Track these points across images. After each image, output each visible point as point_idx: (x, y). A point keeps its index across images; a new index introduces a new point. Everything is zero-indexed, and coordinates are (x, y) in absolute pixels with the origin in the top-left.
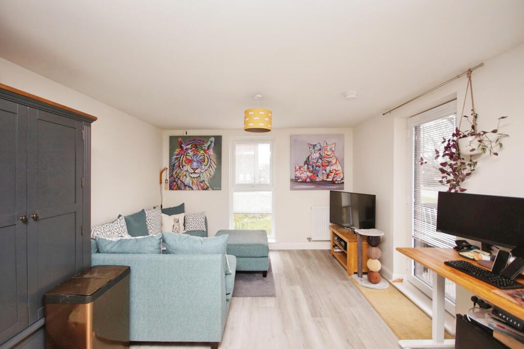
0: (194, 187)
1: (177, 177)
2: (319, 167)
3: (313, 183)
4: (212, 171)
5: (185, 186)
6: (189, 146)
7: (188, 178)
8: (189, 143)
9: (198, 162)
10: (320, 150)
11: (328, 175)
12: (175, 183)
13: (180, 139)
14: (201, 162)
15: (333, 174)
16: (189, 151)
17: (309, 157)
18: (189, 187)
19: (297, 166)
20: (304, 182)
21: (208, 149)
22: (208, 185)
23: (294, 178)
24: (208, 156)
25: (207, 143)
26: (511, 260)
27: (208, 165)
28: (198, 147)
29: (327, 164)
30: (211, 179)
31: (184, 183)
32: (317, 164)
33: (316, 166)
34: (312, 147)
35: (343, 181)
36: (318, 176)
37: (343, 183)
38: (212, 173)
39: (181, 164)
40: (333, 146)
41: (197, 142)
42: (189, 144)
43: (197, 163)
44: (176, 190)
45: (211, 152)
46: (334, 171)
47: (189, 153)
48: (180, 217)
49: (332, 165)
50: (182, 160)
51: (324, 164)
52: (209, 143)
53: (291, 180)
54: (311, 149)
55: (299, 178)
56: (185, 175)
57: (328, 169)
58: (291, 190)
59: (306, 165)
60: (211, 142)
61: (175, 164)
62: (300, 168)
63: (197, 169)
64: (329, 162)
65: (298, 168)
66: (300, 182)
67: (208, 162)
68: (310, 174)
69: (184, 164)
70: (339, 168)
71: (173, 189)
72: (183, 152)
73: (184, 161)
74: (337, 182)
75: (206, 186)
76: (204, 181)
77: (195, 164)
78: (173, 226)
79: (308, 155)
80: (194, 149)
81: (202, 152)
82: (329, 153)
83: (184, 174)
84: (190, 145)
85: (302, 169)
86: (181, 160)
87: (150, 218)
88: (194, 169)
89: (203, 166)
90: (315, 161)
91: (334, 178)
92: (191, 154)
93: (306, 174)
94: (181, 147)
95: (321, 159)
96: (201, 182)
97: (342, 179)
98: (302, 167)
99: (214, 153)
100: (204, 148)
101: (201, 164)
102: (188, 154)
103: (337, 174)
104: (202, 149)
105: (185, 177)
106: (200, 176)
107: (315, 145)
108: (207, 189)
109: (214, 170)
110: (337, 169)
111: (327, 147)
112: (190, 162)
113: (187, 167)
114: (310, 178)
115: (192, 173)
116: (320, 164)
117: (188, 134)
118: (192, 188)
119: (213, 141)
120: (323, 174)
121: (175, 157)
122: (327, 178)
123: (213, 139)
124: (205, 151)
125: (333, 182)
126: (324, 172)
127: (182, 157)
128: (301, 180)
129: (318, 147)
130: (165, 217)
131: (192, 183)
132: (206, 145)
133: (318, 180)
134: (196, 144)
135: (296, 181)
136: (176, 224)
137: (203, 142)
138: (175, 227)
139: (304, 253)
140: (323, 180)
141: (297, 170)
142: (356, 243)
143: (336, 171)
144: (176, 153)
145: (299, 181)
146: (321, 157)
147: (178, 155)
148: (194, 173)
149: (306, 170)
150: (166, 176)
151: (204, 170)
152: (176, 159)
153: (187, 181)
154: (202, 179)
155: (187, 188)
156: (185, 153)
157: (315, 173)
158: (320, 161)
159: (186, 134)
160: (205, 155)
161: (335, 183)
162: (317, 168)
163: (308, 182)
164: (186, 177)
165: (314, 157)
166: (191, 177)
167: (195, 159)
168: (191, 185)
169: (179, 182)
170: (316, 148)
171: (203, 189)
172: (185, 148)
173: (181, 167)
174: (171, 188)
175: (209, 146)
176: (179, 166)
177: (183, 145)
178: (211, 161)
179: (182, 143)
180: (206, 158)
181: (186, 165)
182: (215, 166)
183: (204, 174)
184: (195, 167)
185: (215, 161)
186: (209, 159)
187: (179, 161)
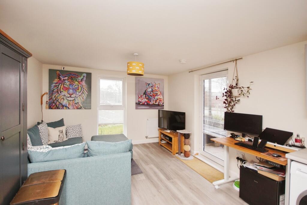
0: (70, 107)
1: (56, 99)
2: (152, 96)
3: (148, 105)
5: (63, 106)
6: (66, 78)
8: (66, 76)
9: (73, 89)
10: (152, 87)
11: (156, 101)
12: (54, 104)
13: (59, 72)
14: (75, 90)
15: (158, 101)
16: (66, 81)
17: (146, 90)
18: (66, 107)
19: (139, 95)
20: (143, 105)
21: (81, 81)
22: (81, 106)
23: (138, 102)
24: (81, 86)
25: (80, 77)
26: (260, 141)
27: (82, 92)
28: (74, 79)
29: (155, 95)
31: (62, 104)
32: (151, 94)
33: (150, 96)
34: (148, 85)
35: (163, 104)
36: (151, 101)
37: (163, 105)
38: (85, 98)
39: (59, 90)
40: (159, 85)
41: (73, 76)
42: (66, 77)
44: (55, 109)
45: (84, 83)
46: (159, 99)
47: (66, 83)
48: (63, 128)
49: (158, 96)
50: (60, 88)
51: (154, 95)
52: (82, 77)
53: (136, 103)
54: (147, 86)
55: (140, 102)
56: (63, 99)
57: (156, 97)
58: (136, 109)
59: (145, 95)
61: (54, 90)
62: (141, 97)
63: (72, 94)
64: (157, 94)
65: (140, 96)
66: (141, 105)
67: (81, 90)
68: (146, 100)
69: (62, 90)
70: (162, 97)
71: (52, 109)
72: (62, 82)
74: (160, 105)
75: (80, 107)
76: (78, 103)
77: (71, 91)
78: (59, 136)
79: (145, 90)
80: (70, 80)
82: (157, 89)
83: (62, 97)
84: (67, 77)
85: (142, 97)
86: (59, 88)
87: (42, 131)
88: (71, 95)
89: (78, 93)
90: (149, 93)
91: (159, 103)
92: (68, 83)
93: (144, 100)
94: (59, 78)
95: (152, 92)
96: (76, 103)
97: (163, 103)
98: (142, 96)
100: (78, 80)
101: (76, 91)
102: (65, 84)
103: (160, 101)
104: (76, 81)
105: (62, 100)
106: (75, 99)
107: (149, 84)
108: (80, 108)
109: (86, 96)
110: (160, 98)
111: (155, 85)
112: (67, 89)
113: (65, 93)
114: (147, 102)
115: (68, 97)
116: (152, 95)
117: (65, 69)
118: (69, 108)
119: (85, 76)
120: (153, 100)
121: (54, 85)
122: (156, 102)
123: (85, 75)
124: (79, 82)
125: (158, 105)
126: (154, 99)
127: (60, 85)
128: (141, 103)
129: (151, 85)
130: (51, 129)
131: (69, 104)
132: (80, 78)
133: (151, 103)
134: (72, 77)
135: (138, 104)
137: (77, 76)
138: (60, 137)
139: (144, 145)
140: (153, 104)
141: (140, 98)
142: (177, 138)
143: (160, 99)
144: (55, 82)
145: (140, 104)
146: (152, 91)
147: (56, 83)
148: (70, 97)
149: (144, 98)
150: (46, 98)
151: (78, 96)
152: (55, 86)
153: (65, 102)
154: (77, 101)
155: (65, 108)
156: (63, 83)
157: (149, 99)
158: (152, 93)
159: (64, 69)
160: (79, 85)
161: (160, 106)
162: (151, 97)
163: (146, 105)
164: (64, 100)
165: (149, 91)
166: (68, 100)
167: (71, 87)
168: (68, 106)
169: (58, 103)
170: (150, 86)
171: (78, 108)
172: (62, 79)
173: (59, 92)
174: (50, 108)
175: (82, 79)
176: (58, 92)
177: (60, 77)
178: (84, 89)
179: (60, 75)
180: (80, 88)
181: (63, 91)
182: (87, 93)
183: (79, 98)
184: (71, 93)
185: (86, 90)
186: (82, 88)
187: (58, 88)
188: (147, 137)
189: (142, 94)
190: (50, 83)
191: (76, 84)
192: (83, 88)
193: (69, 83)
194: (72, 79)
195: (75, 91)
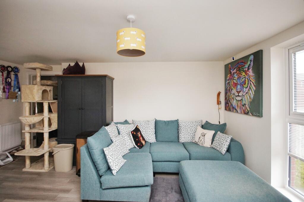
0: (239, 110)
1: (228, 99)
4: (252, 93)
5: (233, 108)
6: (235, 71)
7: (235, 101)
8: (235, 67)
9: (241, 84)
12: (228, 105)
13: (230, 65)
16: (235, 75)
21: (248, 69)
22: (249, 109)
24: (248, 77)
25: (247, 63)
27: (249, 87)
28: (241, 69)
30: (251, 103)
31: (232, 105)
38: (252, 97)
39: (230, 88)
41: (240, 65)
42: (235, 69)
43: (240, 86)
44: (228, 110)
45: (251, 73)
47: (235, 77)
50: (231, 84)
52: (249, 63)
56: (233, 98)
60: (251, 61)
61: (227, 88)
63: (240, 91)
67: (248, 84)
73: (232, 85)
76: (245, 104)
77: (239, 87)
78: (199, 138)
80: (238, 72)
81: (244, 74)
84: (236, 69)
88: (239, 92)
89: (245, 89)
94: (230, 73)
99: (253, 72)
100: (245, 69)
102: (234, 78)
104: (243, 71)
105: (233, 100)
106: (242, 99)
108: (248, 113)
109: (254, 93)
112: (236, 85)
115: (237, 96)
118: (237, 111)
119: (252, 60)
123: (252, 57)
124: (245, 72)
127: (231, 82)
131: (237, 106)
132: (247, 66)
134: (239, 68)
136: (202, 137)
138: (200, 139)
144: (228, 78)
147: (229, 80)
148: (238, 96)
151: (245, 93)
152: (228, 83)
153: (234, 103)
154: (244, 102)
155: (234, 110)
156: (233, 77)
159: (233, 60)
160: (246, 76)
164: (234, 100)
166: (237, 100)
167: (239, 82)
168: (236, 108)
169: (230, 104)
171: (245, 113)
172: (232, 73)
173: (231, 90)
174: (226, 109)
175: (249, 66)
176: (230, 90)
177: (231, 71)
178: (251, 82)
179: (231, 69)
180: (247, 80)
181: (233, 88)
182: (254, 88)
183: (245, 97)
184: (239, 90)
185: (254, 82)
186: (249, 80)
187: (230, 85)
191: (243, 75)
192: (250, 81)
193: (237, 76)
194: (240, 70)
195: (242, 87)
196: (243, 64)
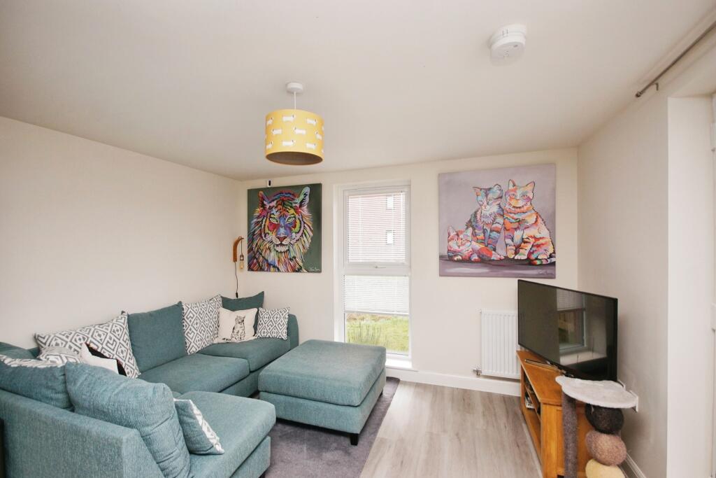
0: (281, 267)
1: (258, 251)
2: (498, 232)
3: (486, 262)
4: (307, 241)
5: (269, 265)
6: (274, 203)
7: (273, 254)
8: (274, 198)
9: (286, 227)
10: (501, 197)
11: (518, 249)
12: (255, 261)
13: (261, 192)
15: (529, 246)
16: (274, 211)
17: (476, 213)
18: (274, 267)
19: (451, 231)
20: (467, 261)
21: (301, 205)
22: (301, 264)
23: (445, 253)
24: (300, 217)
25: (299, 197)
27: (301, 231)
28: (286, 203)
29: (515, 225)
30: (305, 255)
31: (267, 261)
32: (494, 226)
33: (491, 231)
34: (482, 193)
35: (553, 260)
36: (495, 250)
37: (553, 264)
38: (307, 245)
39: (263, 231)
40: (530, 188)
41: (285, 196)
42: (273, 201)
43: (285, 229)
44: (257, 270)
45: (305, 211)
46: (532, 240)
47: (273, 214)
49: (527, 227)
50: (265, 225)
51: (508, 226)
52: (302, 197)
53: (441, 257)
54: (480, 198)
55: (456, 253)
56: (269, 248)
57: (518, 235)
58: (441, 275)
59: (470, 229)
60: (305, 195)
61: (254, 231)
62: (458, 235)
63: (285, 238)
64: (519, 222)
65: (453, 234)
66: (458, 261)
67: (300, 227)
68: (478, 246)
69: (267, 231)
70: (544, 233)
71: (253, 270)
72: (266, 213)
73: (266, 227)
74: (538, 262)
75: (298, 266)
76: (295, 258)
77: (282, 230)
78: (234, 329)
79: (474, 211)
80: (280, 207)
81: (292, 211)
82: (520, 204)
83: (267, 247)
84: (275, 202)
85: (461, 236)
86: (263, 225)
88: (282, 239)
89: (294, 234)
90: (490, 221)
91: (530, 253)
92: (277, 215)
93: (468, 246)
94: (263, 206)
95: (503, 216)
96: (291, 259)
97: (551, 256)
98: (462, 232)
99: (309, 212)
100: (294, 205)
101: (291, 230)
102: (272, 216)
103: (538, 246)
104: (291, 207)
105: (268, 251)
106: (289, 250)
107: (490, 189)
108: (299, 270)
109: (310, 241)
110: (538, 236)
111: (515, 191)
112: (275, 227)
113: (272, 236)
114: (479, 253)
115: (277, 245)
116: (500, 226)
117: (274, 184)
118: (278, 269)
119: (308, 194)
120: (506, 245)
121: (255, 220)
122: (516, 253)
123: (307, 190)
124: (296, 210)
125: (529, 263)
126: (509, 241)
127: (264, 221)
128: (459, 258)
129: (496, 192)
130: (225, 313)
131: (279, 261)
132: (298, 201)
133: (495, 257)
134: (283, 200)
135: (449, 259)
136: (239, 325)
137: (293, 195)
138: (236, 331)
140: (506, 258)
141: (452, 239)
143: (537, 239)
144: (257, 214)
145: (456, 259)
146: (502, 212)
147: (258, 217)
148: (281, 244)
149: (470, 239)
151: (295, 241)
152: (257, 223)
153: (272, 257)
154: (292, 254)
155: (272, 269)
156: (269, 214)
157: (490, 244)
158: (500, 220)
159: (270, 184)
160: (297, 215)
161: (535, 265)
162: (494, 234)
163: (476, 262)
164: (270, 251)
165: (488, 213)
166: (277, 251)
167: (282, 224)
168: (276, 264)
169: (261, 258)
170: (490, 196)
171: (294, 271)
172: (268, 207)
173: (263, 235)
174: (250, 269)
175: (302, 202)
176: (261, 235)
177: (265, 203)
178: (306, 225)
179: (264, 200)
180: (298, 221)
181: (269, 232)
182: (311, 234)
183: (295, 246)
184: (282, 236)
185: (310, 225)
186: (302, 222)
187: (261, 226)
188: (478, 373)
189: (462, 227)
190: (250, 217)
191: (290, 214)
192: (304, 223)
193: (278, 213)
194: (284, 204)
195: (288, 231)
196: (291, 196)
